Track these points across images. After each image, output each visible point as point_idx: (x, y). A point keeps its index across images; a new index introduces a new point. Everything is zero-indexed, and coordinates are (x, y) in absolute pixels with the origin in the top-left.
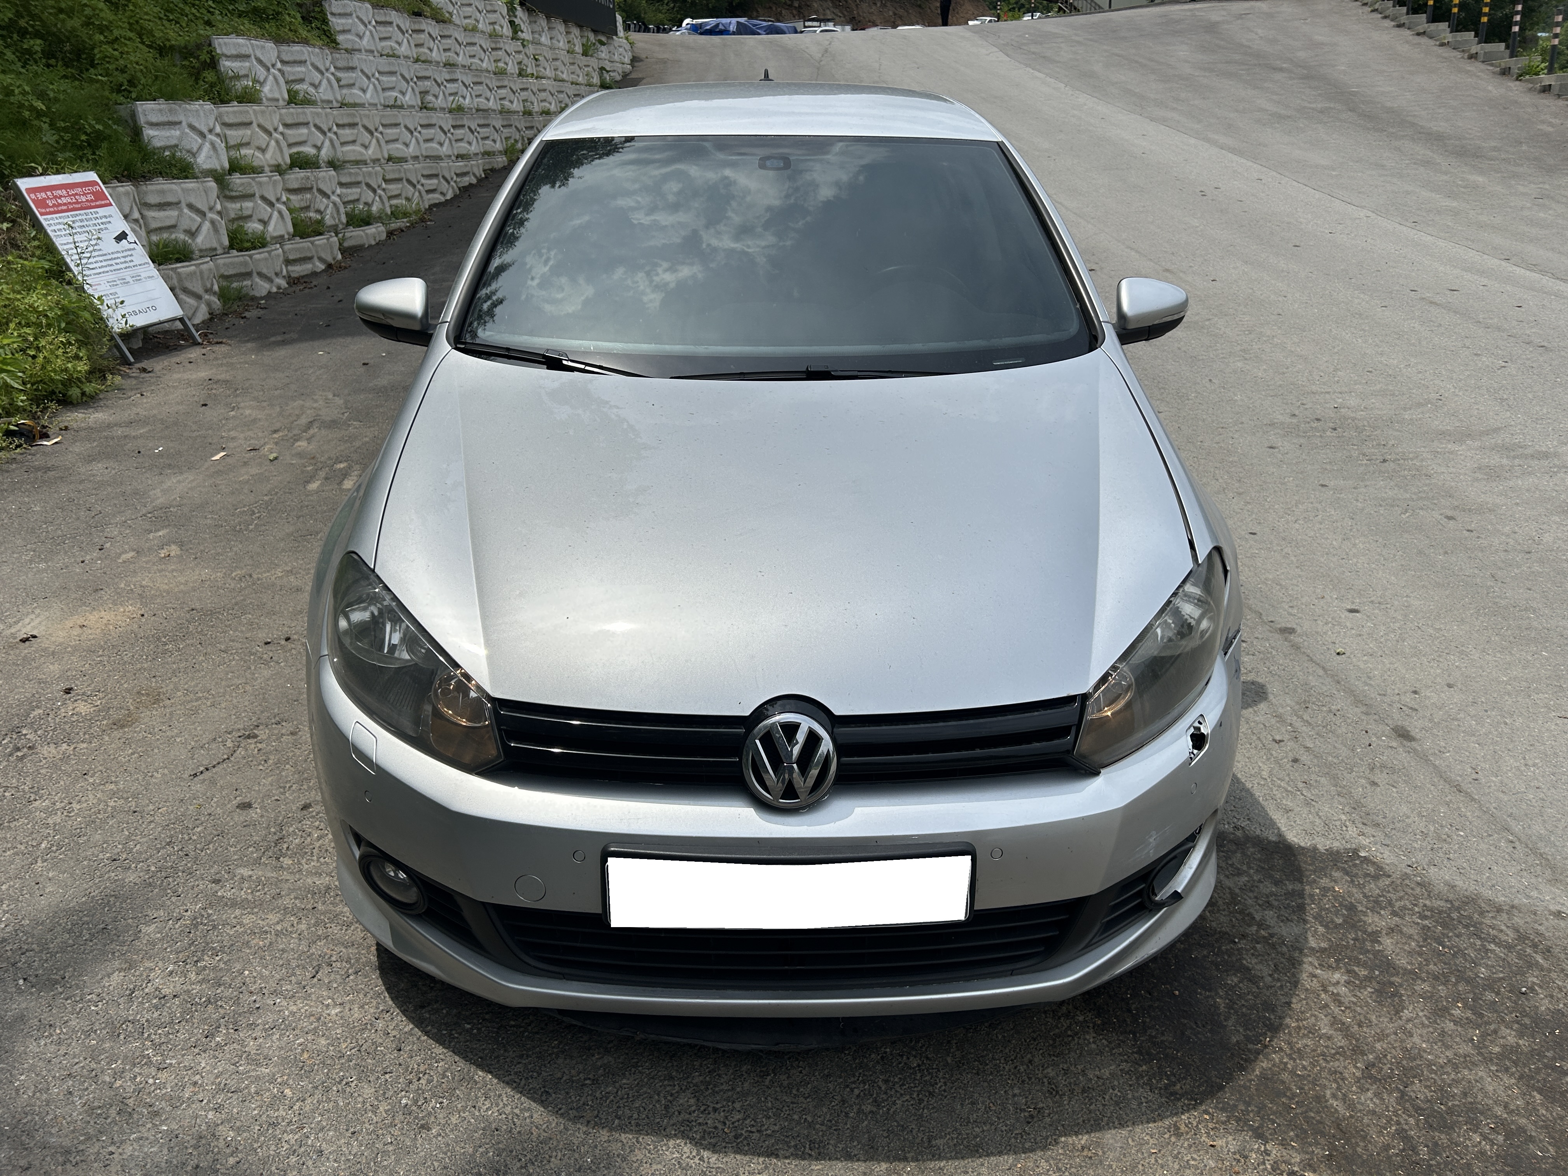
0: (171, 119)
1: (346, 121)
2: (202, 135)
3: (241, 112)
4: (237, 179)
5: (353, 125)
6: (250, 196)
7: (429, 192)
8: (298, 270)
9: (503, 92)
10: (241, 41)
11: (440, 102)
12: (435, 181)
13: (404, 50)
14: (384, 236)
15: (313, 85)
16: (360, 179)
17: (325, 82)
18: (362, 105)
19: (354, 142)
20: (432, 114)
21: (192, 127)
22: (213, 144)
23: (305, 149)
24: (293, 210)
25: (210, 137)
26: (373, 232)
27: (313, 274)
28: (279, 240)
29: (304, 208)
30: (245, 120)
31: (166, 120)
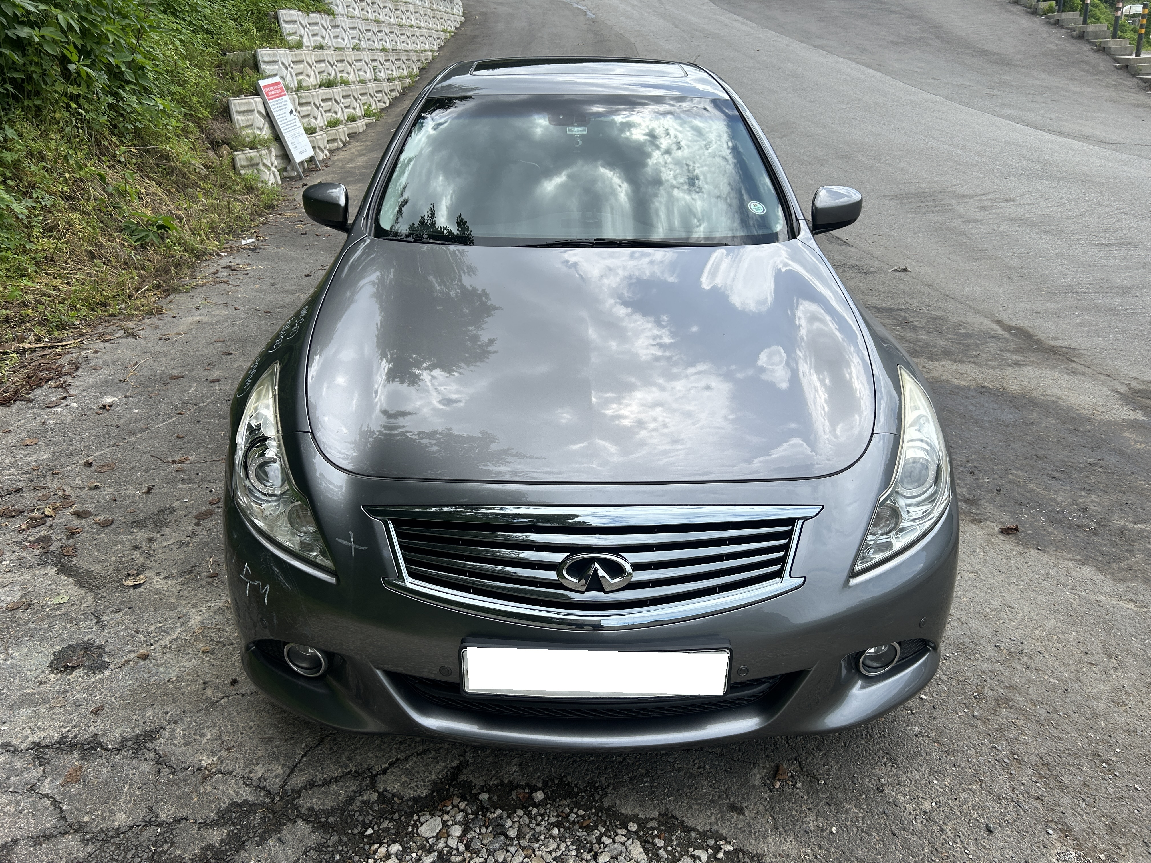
0: (275, 59)
1: (339, 58)
2: (287, 68)
3: (299, 54)
4: (302, 93)
5: (342, 61)
6: (308, 103)
7: (379, 101)
8: (334, 145)
9: (403, 37)
10: (292, 12)
12: (380, 95)
13: (357, 13)
15: (322, 37)
16: (350, 93)
17: (327, 35)
18: (344, 48)
19: (343, 71)
20: (374, 53)
21: (283, 63)
22: (291, 73)
23: (325, 75)
24: (325, 112)
25: (289, 69)
26: (360, 125)
27: (338, 149)
28: (322, 129)
29: (329, 111)
30: (301, 59)
31: (271, 59)
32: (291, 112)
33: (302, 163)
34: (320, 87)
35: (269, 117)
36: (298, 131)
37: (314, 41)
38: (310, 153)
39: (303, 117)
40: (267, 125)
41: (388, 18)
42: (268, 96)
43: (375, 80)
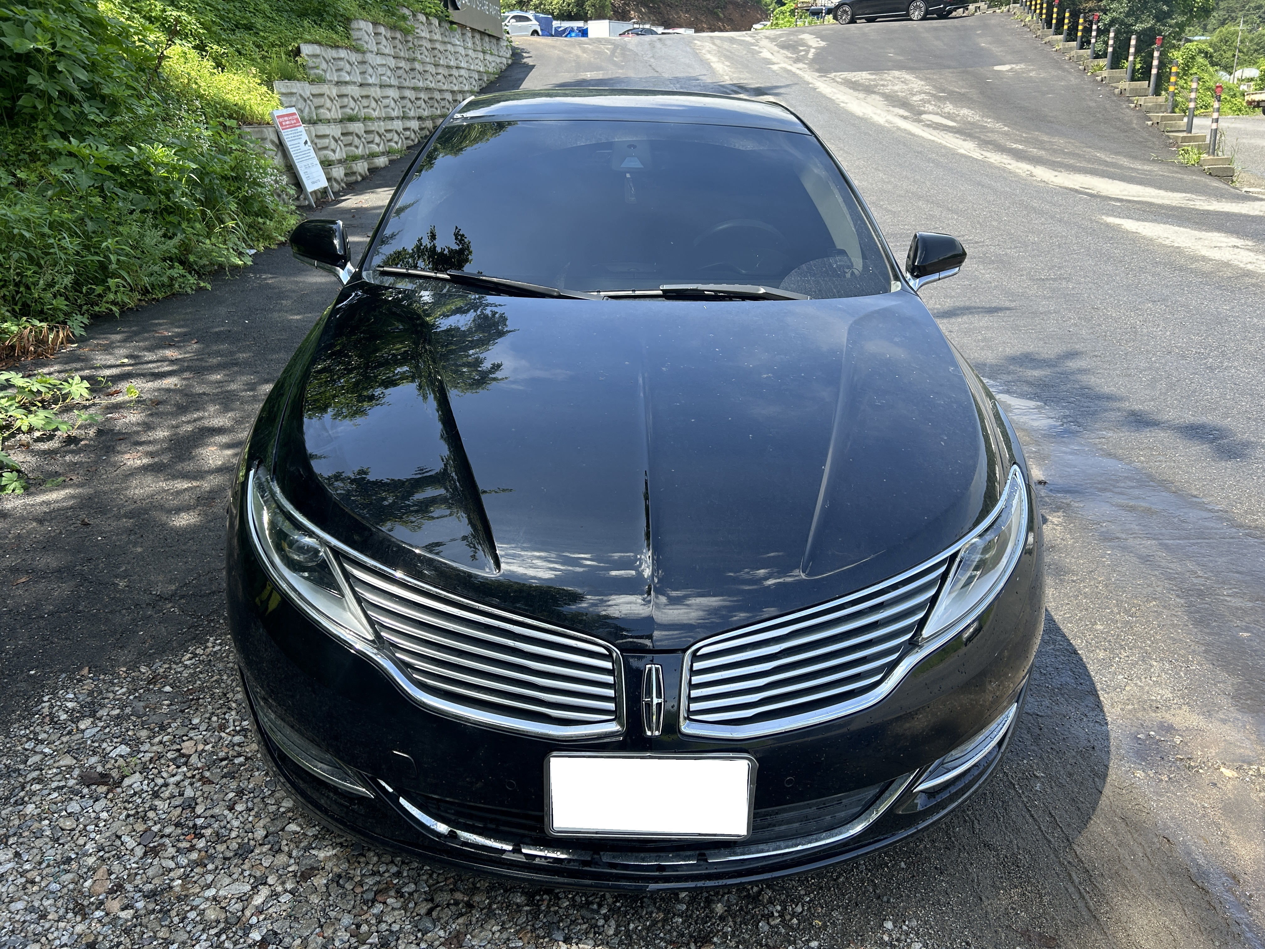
0: (292, 91)
1: (364, 94)
2: (305, 101)
3: (319, 88)
4: (320, 126)
5: (367, 97)
6: (326, 136)
7: (407, 139)
8: (352, 179)
10: (315, 47)
11: (407, 84)
12: (408, 133)
13: (388, 50)
14: (387, 163)
15: (347, 72)
16: (374, 129)
17: (353, 71)
18: (369, 85)
19: (368, 107)
20: (404, 90)
21: (301, 96)
22: (309, 106)
23: (348, 110)
24: (345, 145)
25: (308, 101)
26: (382, 161)
27: (356, 182)
28: (340, 162)
29: (350, 145)
30: (322, 92)
31: (289, 91)
32: (306, 143)
33: (315, 192)
34: (341, 121)
35: (281, 146)
36: (310, 162)
37: (339, 76)
38: (324, 183)
39: (320, 149)
40: (280, 154)
41: (423, 57)
42: (282, 125)
43: (403, 118)
